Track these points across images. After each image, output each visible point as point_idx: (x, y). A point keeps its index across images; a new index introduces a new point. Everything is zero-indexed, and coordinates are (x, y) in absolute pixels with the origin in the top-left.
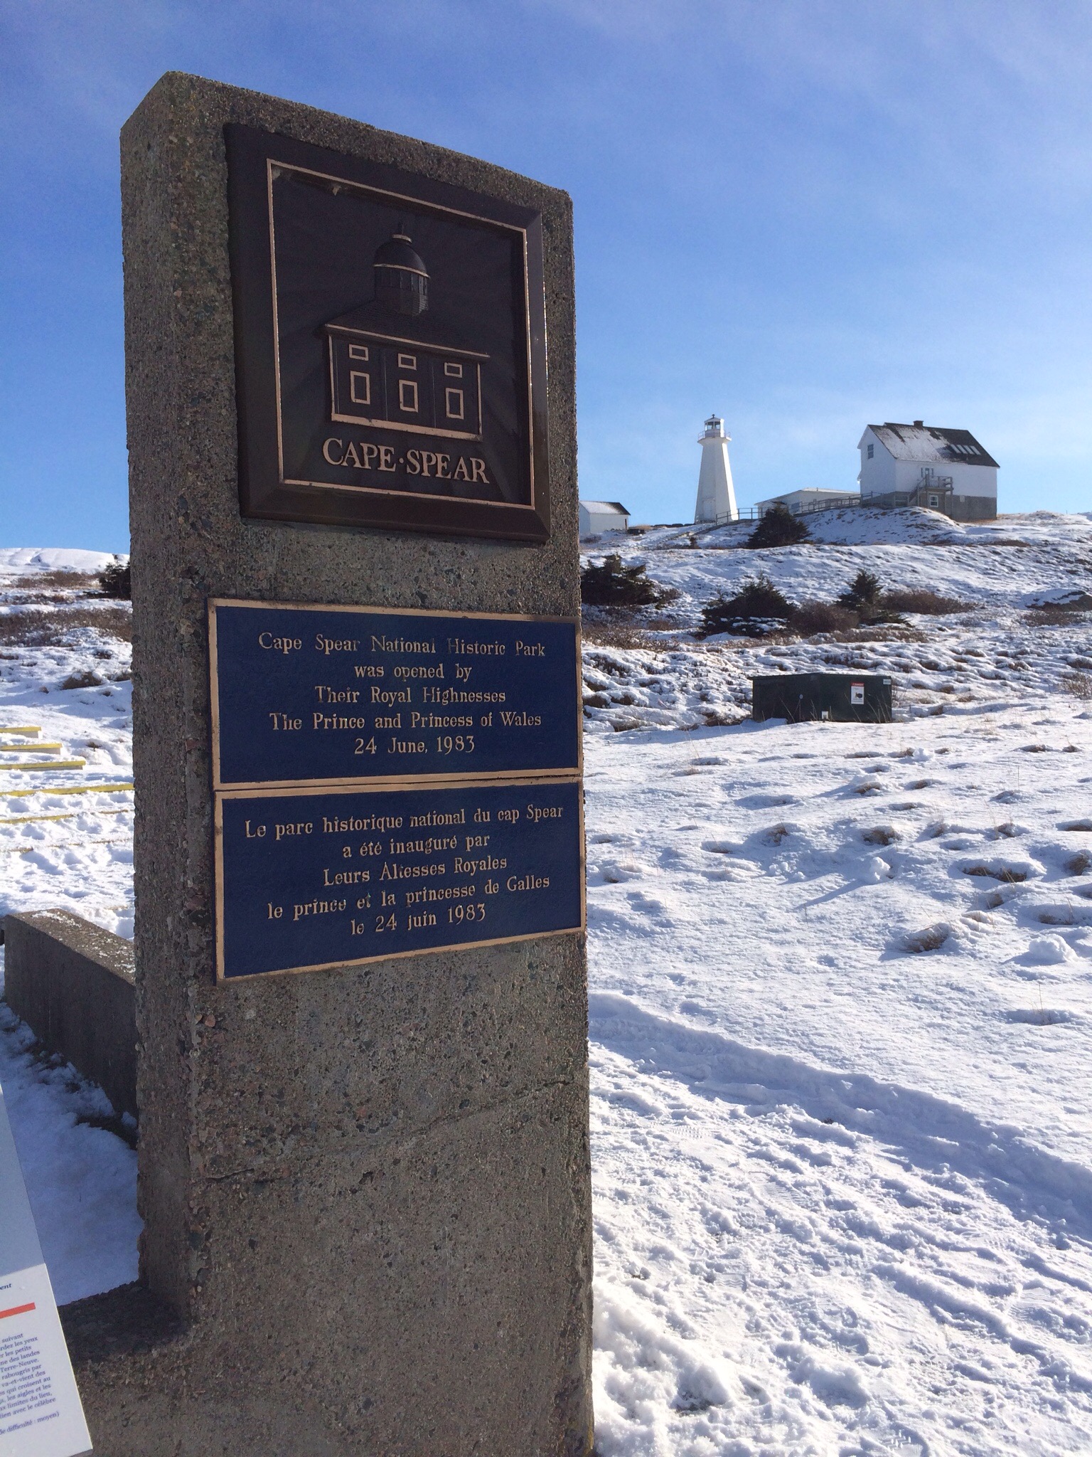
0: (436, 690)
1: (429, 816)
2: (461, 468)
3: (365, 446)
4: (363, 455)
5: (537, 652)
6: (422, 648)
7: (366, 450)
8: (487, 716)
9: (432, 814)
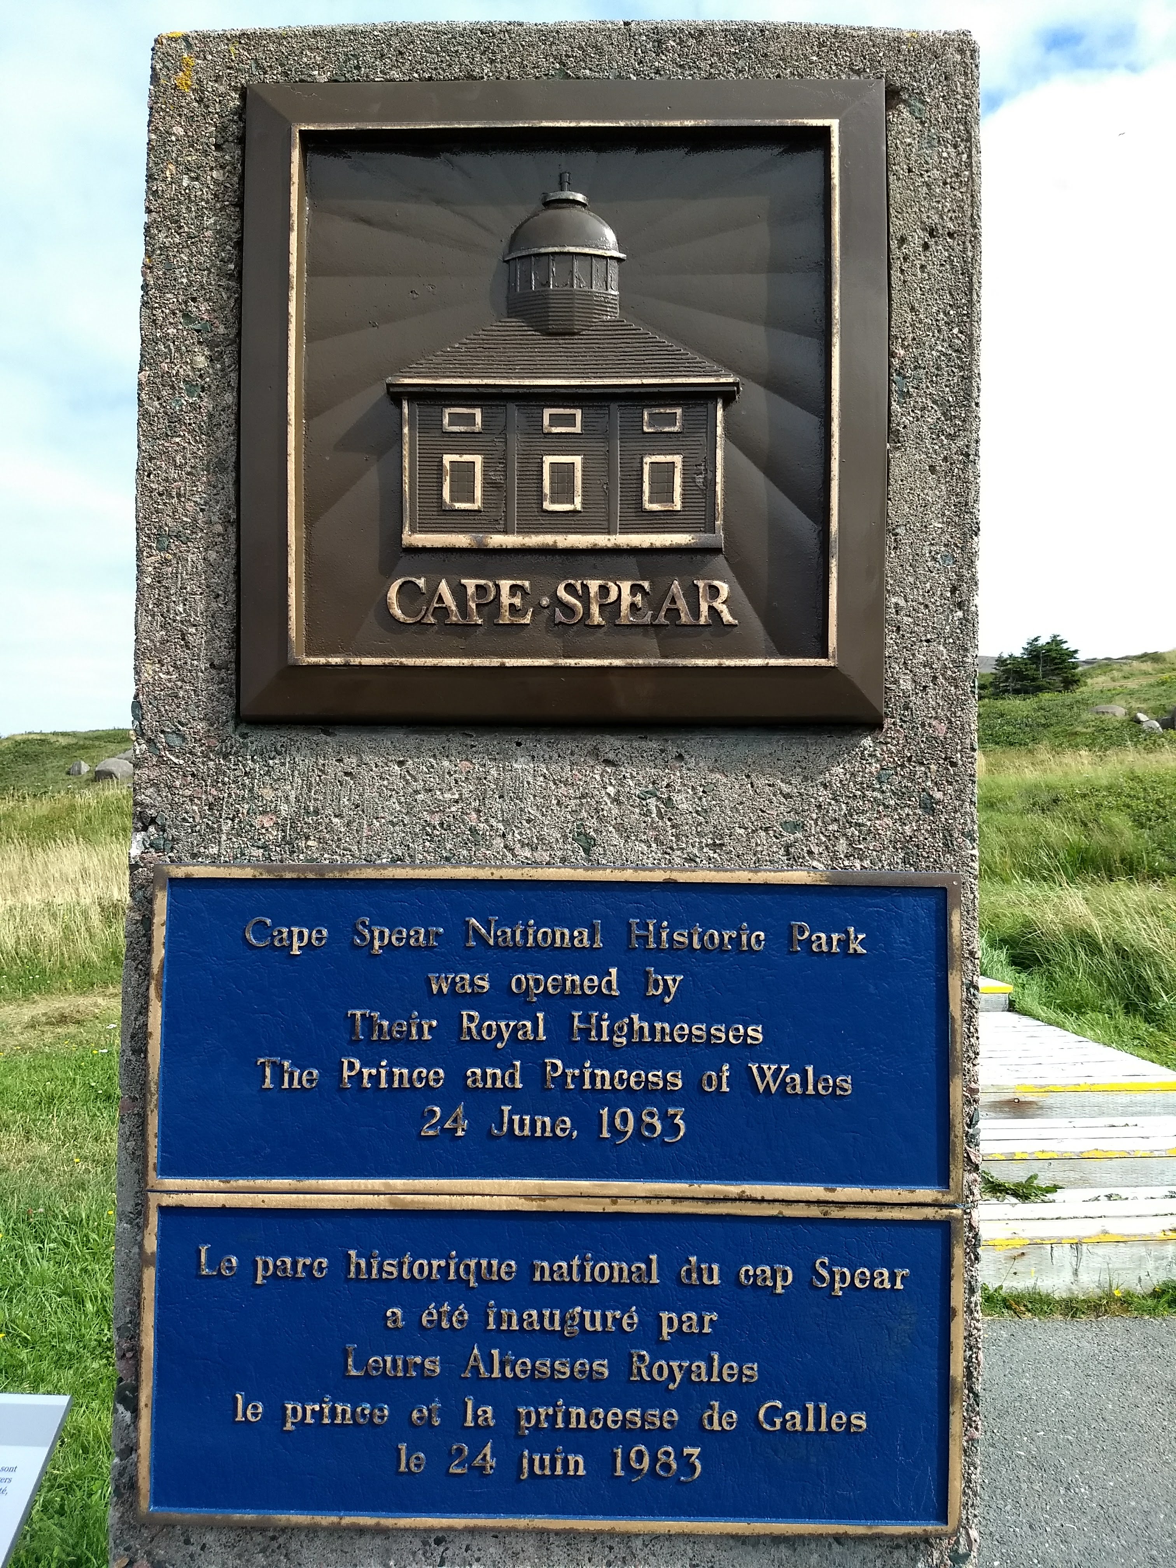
0: (600, 1019)
1: (576, 1262)
2: (673, 601)
3: (471, 584)
4: (466, 601)
5: (844, 944)
6: (572, 938)
7: (471, 590)
8: (719, 1071)
9: (583, 1259)
